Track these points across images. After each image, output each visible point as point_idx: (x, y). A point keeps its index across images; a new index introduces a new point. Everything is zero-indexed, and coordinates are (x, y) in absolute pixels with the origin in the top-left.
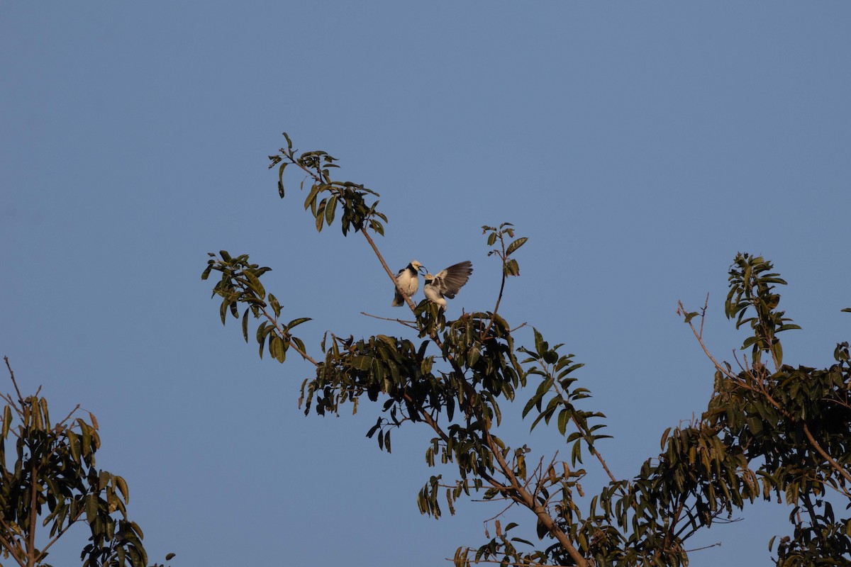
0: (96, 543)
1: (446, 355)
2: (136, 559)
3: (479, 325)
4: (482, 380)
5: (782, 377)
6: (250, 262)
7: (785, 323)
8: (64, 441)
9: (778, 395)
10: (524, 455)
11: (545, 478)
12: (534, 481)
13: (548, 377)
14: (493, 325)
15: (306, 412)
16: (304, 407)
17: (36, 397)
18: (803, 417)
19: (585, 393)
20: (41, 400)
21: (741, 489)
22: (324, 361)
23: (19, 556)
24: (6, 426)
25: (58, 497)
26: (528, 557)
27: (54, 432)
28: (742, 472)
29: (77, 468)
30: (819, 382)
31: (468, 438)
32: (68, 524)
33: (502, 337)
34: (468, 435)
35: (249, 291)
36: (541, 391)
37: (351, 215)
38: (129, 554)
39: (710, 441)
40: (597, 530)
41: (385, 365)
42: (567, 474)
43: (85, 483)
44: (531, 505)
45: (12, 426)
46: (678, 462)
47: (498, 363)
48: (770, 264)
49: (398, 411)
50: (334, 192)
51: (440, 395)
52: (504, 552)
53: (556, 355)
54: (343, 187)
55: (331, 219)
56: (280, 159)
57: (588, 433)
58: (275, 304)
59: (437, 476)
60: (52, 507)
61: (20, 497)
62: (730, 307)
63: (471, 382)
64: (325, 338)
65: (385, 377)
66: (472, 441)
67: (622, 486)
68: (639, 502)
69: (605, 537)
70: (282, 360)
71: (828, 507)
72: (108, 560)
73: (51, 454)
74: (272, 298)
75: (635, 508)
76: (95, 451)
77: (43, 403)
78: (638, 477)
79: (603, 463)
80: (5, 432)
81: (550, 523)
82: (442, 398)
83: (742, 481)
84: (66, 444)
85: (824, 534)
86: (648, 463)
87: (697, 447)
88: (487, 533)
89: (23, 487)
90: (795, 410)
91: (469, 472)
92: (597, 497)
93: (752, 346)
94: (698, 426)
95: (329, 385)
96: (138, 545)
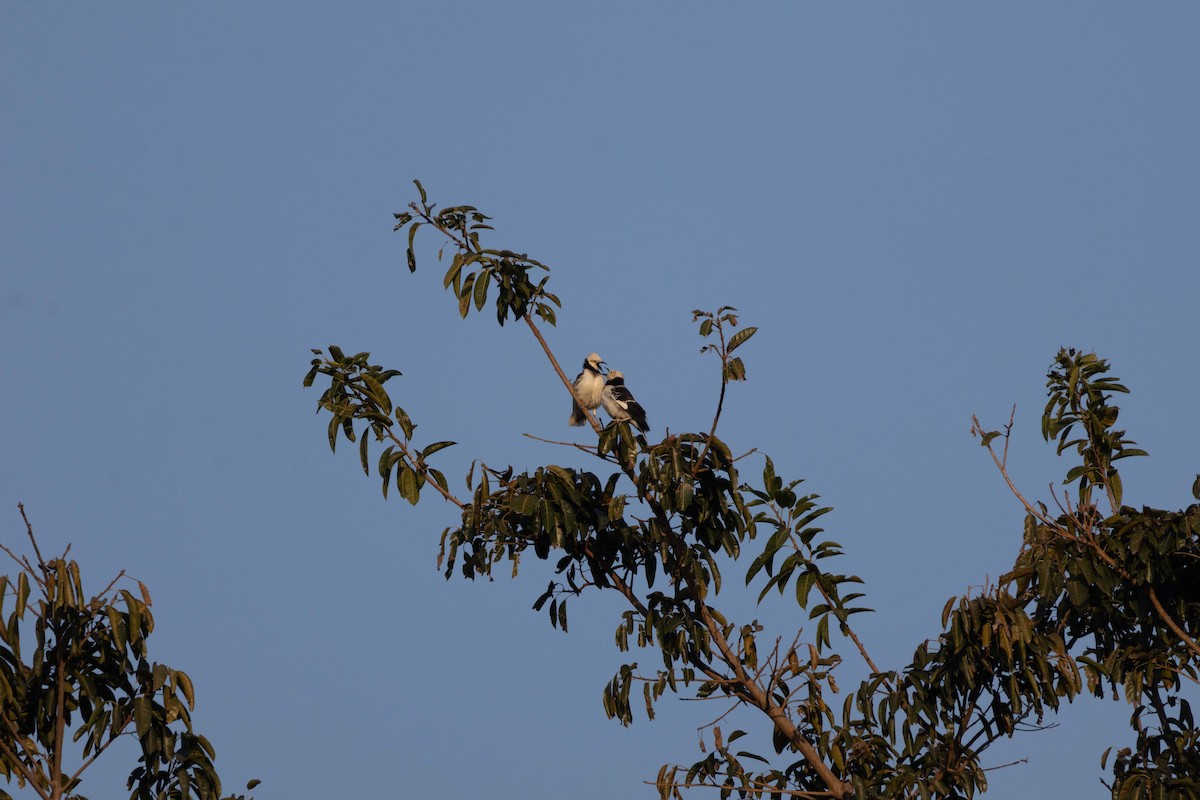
0: (149, 766)
1: (642, 493)
2: (205, 788)
3: (689, 451)
4: (694, 530)
5: (1119, 522)
6: (371, 362)
7: (1125, 447)
8: (103, 622)
9: (1113, 548)
10: (754, 634)
11: (784, 667)
12: (768, 672)
13: (781, 526)
14: (710, 452)
15: (448, 575)
16: (444, 567)
17: (63, 561)
18: (1149, 579)
19: (834, 549)
20: (70, 564)
21: (1056, 682)
22: (473, 503)
23: (40, 784)
24: (21, 601)
25: (94, 701)
26: (760, 779)
27: (89, 609)
28: (1057, 659)
29: (121, 661)
30: (1171, 529)
31: (675, 611)
32: (108, 738)
33: (722, 468)
34: (675, 607)
35: (369, 403)
36: (773, 547)
37: (510, 297)
38: (194, 781)
39: (1011, 615)
40: (857, 740)
41: (557, 508)
42: (815, 662)
43: (133, 680)
44: (764, 706)
45: (30, 601)
46: (966, 645)
47: (716, 506)
48: (1106, 365)
49: (577, 573)
50: (487, 264)
51: (636, 551)
52: (726, 772)
53: (793, 496)
54: (498, 257)
55: (481, 302)
56: (410, 218)
57: (840, 605)
58: (405, 421)
59: (630, 665)
60: (86, 715)
61: (40, 700)
62: (1048, 424)
63: (678, 531)
64: (472, 470)
65: (557, 524)
66: (681, 615)
67: (887, 680)
68: (911, 702)
69: (869, 750)
70: (415, 500)
71: (1185, 706)
72: (166, 789)
73: (84, 640)
74: (401, 413)
75: (906, 711)
76: (146, 635)
77: (73, 568)
78: (910, 666)
79: (860, 647)
80: (21, 610)
81: (791, 730)
82: (639, 555)
83: (1057, 671)
84: (106, 626)
85: (1179, 744)
86: (923, 647)
87: (993, 623)
88: (702, 745)
89: (45, 687)
90: (1136, 569)
91: (676, 658)
92: (852, 695)
93: (1079, 479)
94: (994, 594)
95: (480, 537)
96: (208, 768)
